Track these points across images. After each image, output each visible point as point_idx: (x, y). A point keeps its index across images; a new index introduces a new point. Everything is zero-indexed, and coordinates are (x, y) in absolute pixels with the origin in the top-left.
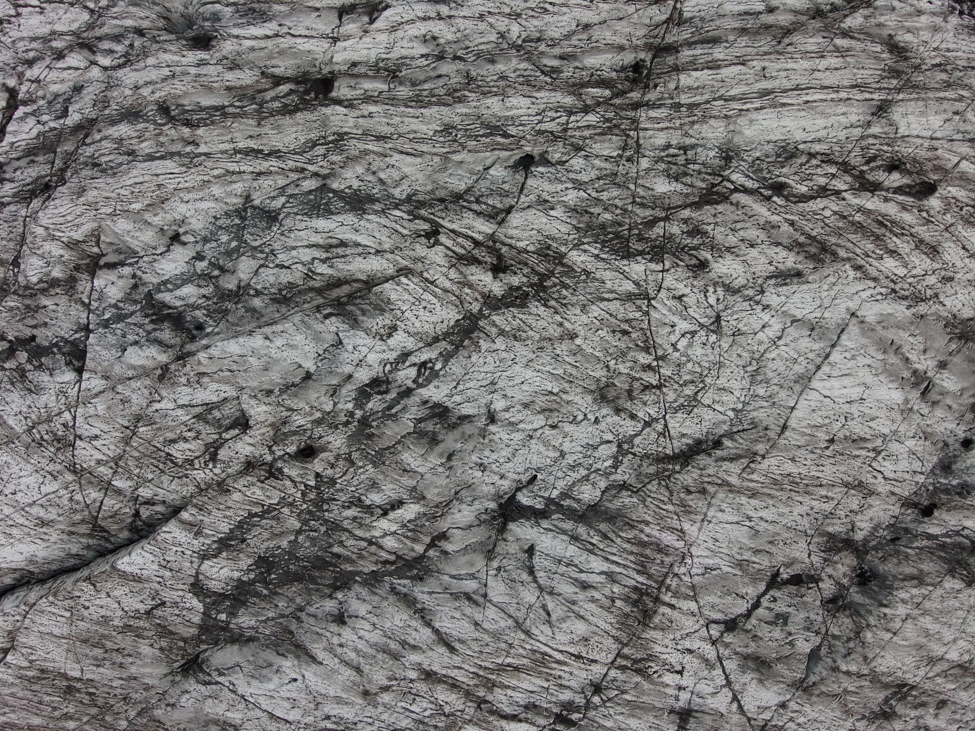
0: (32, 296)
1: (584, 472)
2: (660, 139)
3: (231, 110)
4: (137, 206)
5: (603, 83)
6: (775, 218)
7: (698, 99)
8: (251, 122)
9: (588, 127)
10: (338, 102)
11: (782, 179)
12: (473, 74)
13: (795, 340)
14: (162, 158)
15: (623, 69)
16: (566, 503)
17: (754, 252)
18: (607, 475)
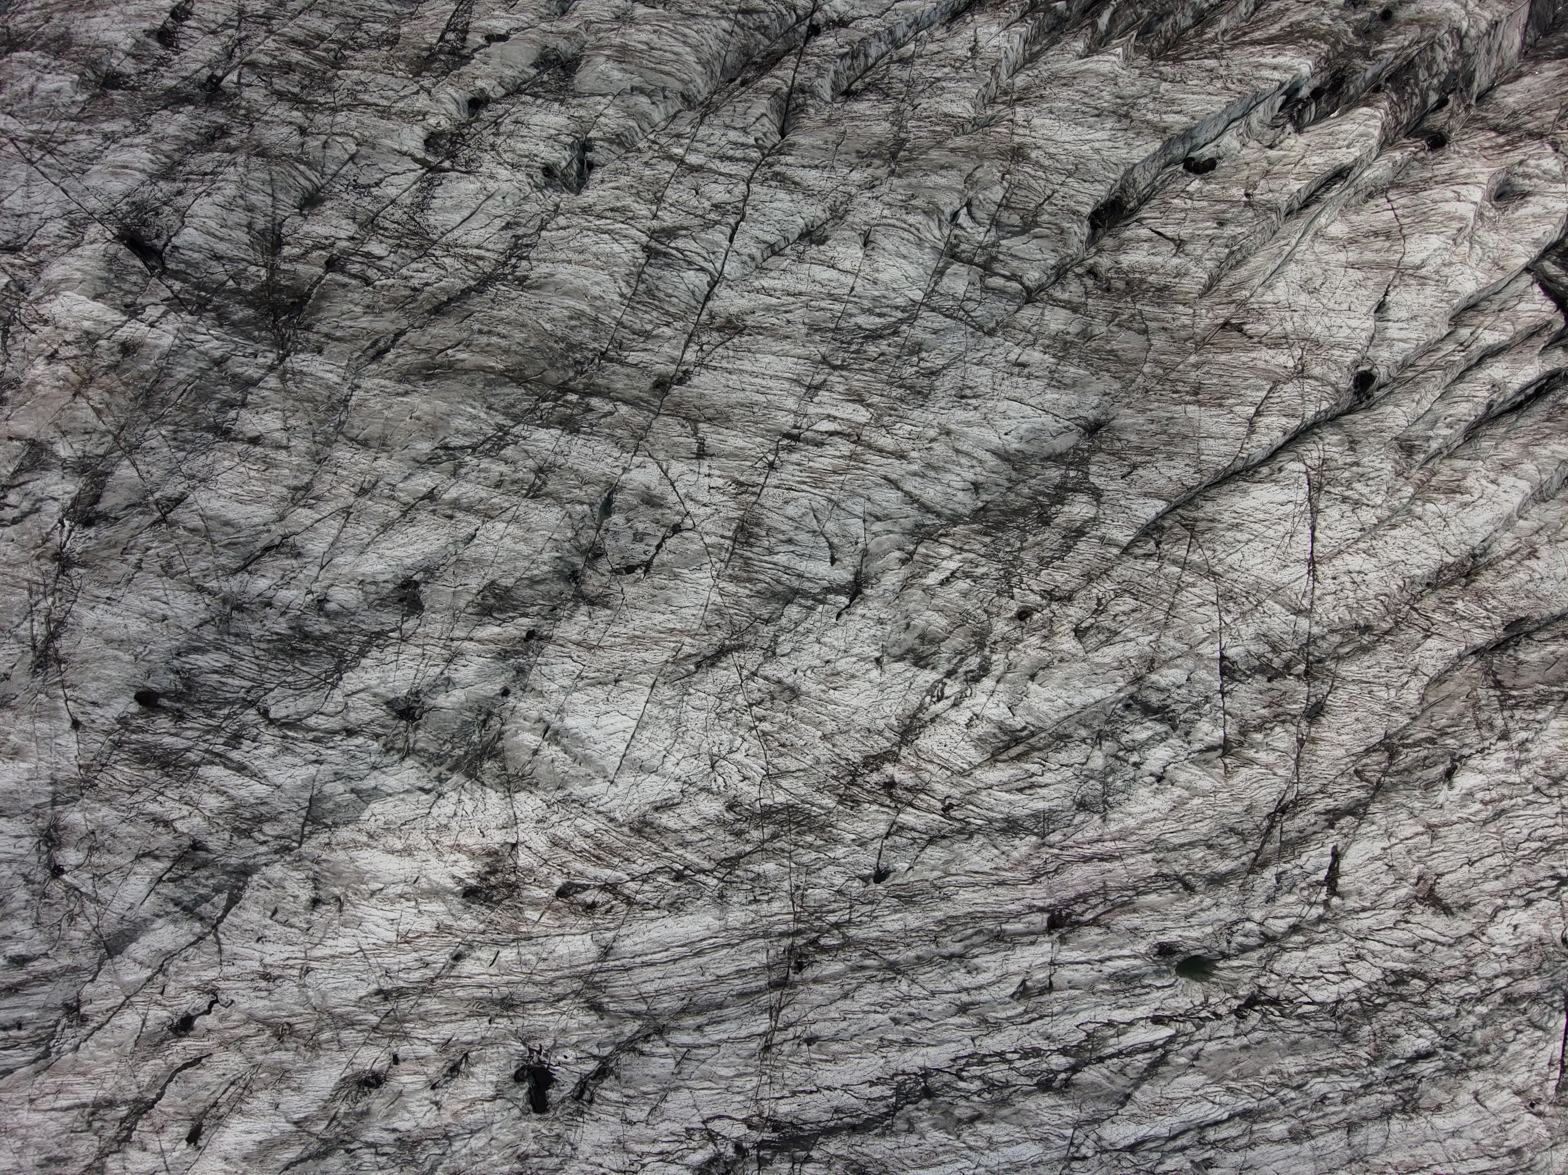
0: (1278, 715)
1: (799, 629)
2: (776, 906)
3: (1130, 893)
4: (1197, 801)
5: (825, 950)
6: (680, 852)
7: (751, 943)
8: (1111, 884)
9: (834, 911)
10: (1041, 910)
11: (678, 884)
12: (933, 946)
13: (653, 756)
14: (1182, 845)
15: (811, 964)
16: (810, 603)
17: (694, 822)
18: (782, 629)
